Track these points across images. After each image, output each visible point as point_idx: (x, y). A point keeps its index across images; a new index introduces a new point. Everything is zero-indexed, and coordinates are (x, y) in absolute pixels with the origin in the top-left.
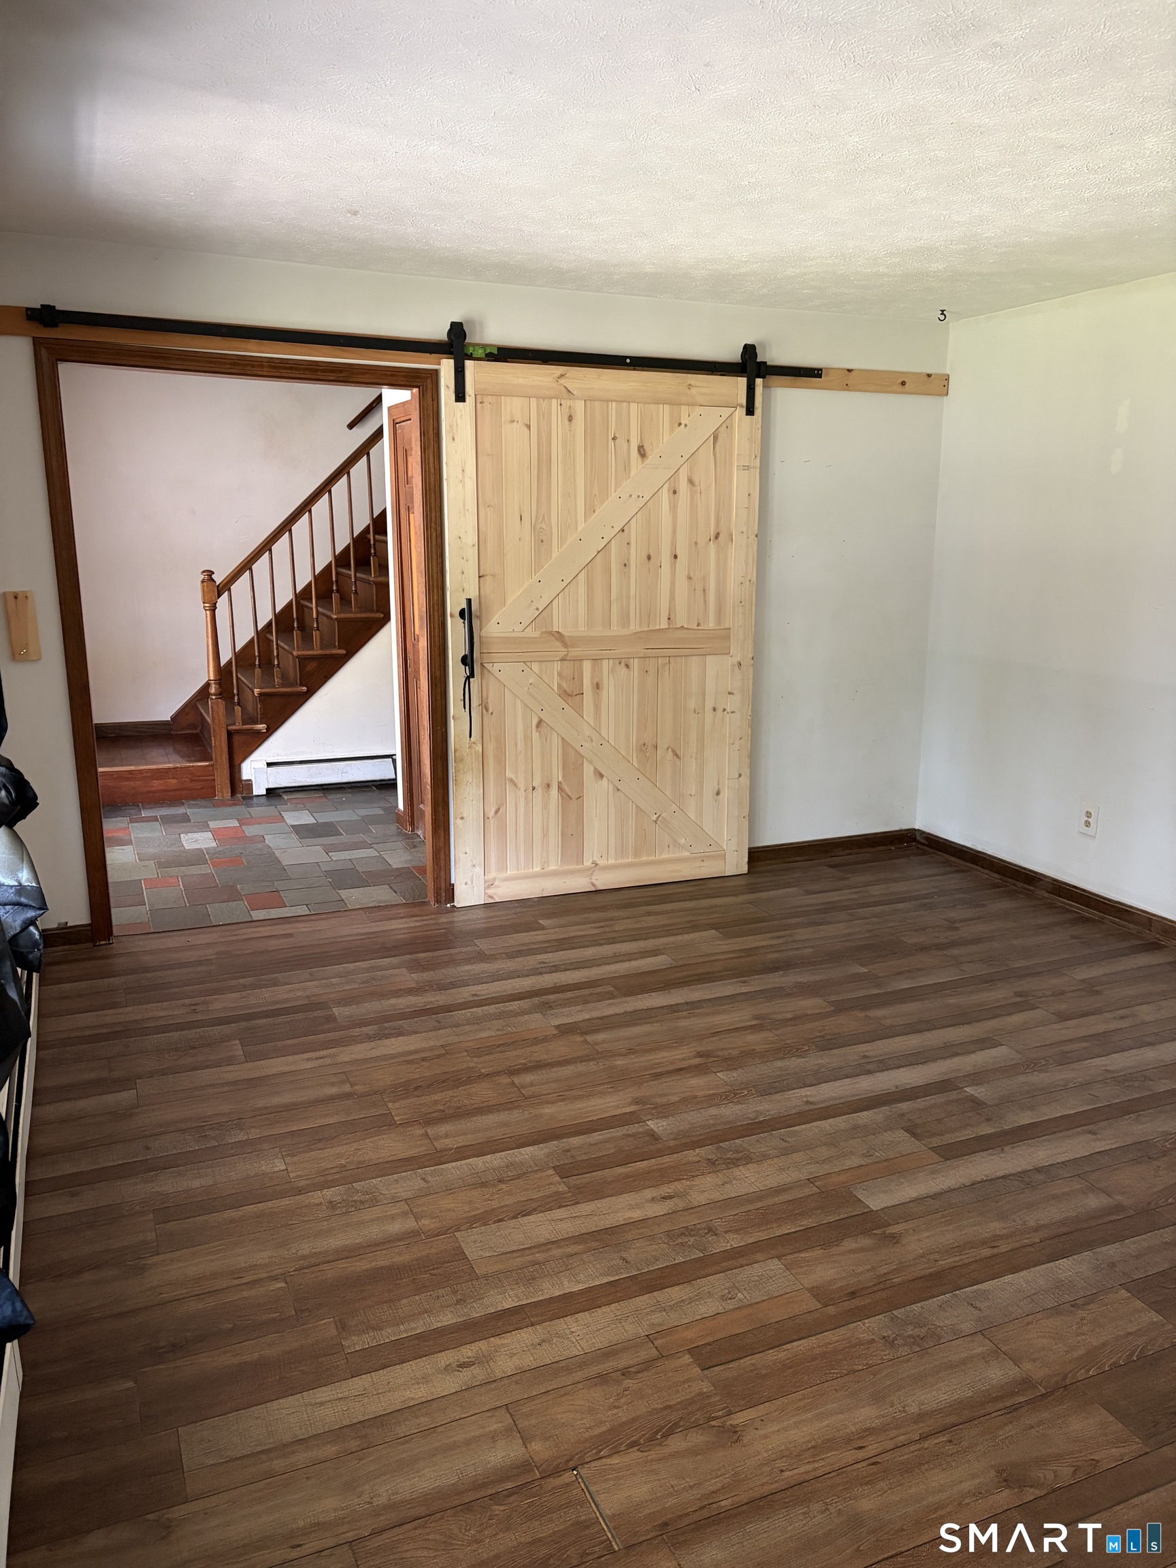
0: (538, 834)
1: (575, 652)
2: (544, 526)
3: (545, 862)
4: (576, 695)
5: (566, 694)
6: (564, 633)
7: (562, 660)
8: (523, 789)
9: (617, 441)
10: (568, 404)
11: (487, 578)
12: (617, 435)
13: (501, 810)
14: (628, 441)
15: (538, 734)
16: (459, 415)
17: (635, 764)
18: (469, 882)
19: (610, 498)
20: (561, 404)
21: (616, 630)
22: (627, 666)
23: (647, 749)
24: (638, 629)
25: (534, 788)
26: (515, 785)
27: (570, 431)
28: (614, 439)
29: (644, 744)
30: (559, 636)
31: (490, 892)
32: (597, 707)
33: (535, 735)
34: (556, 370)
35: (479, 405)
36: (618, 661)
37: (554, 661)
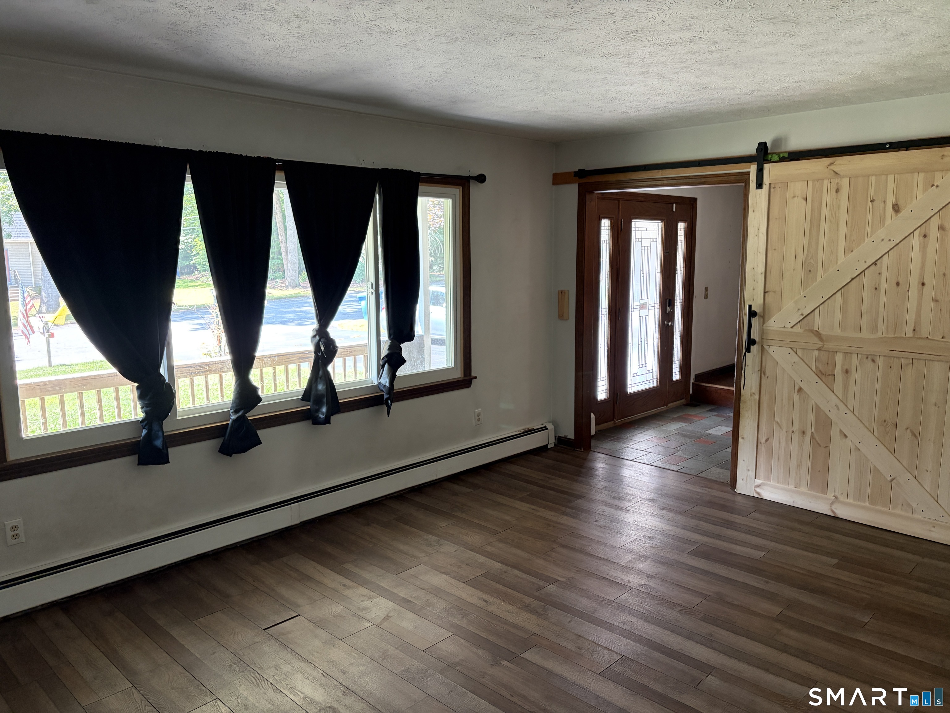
0: (794, 463)
1: (829, 345)
2: (812, 261)
3: (797, 483)
4: (829, 375)
5: (820, 373)
6: (822, 332)
7: (820, 349)
8: (785, 430)
9: (874, 203)
10: (836, 182)
11: (770, 293)
12: (874, 198)
13: (769, 440)
14: (884, 201)
15: (798, 396)
16: (758, 197)
17: (876, 433)
18: (745, 479)
19: (866, 241)
20: (830, 182)
21: (865, 334)
22: (873, 361)
23: (887, 425)
24: (884, 335)
25: (793, 432)
26: (781, 428)
27: (837, 199)
28: (872, 201)
29: (885, 421)
30: (818, 334)
31: (758, 490)
32: (846, 387)
33: (797, 397)
34: (826, 161)
35: (772, 190)
36: (865, 356)
37: (814, 350)
